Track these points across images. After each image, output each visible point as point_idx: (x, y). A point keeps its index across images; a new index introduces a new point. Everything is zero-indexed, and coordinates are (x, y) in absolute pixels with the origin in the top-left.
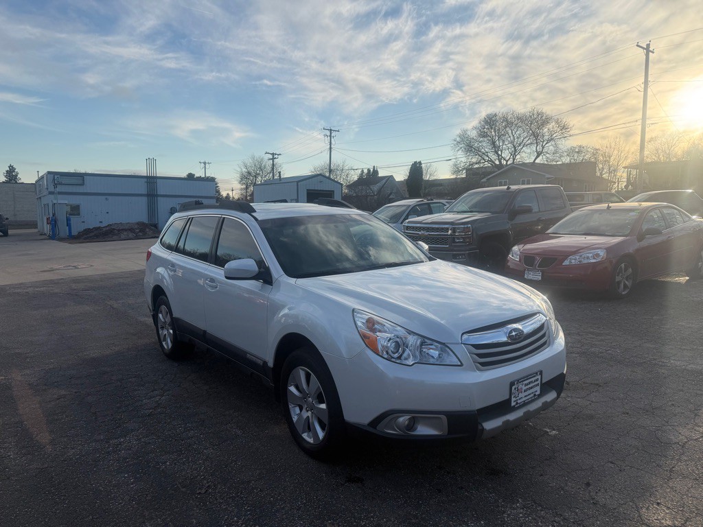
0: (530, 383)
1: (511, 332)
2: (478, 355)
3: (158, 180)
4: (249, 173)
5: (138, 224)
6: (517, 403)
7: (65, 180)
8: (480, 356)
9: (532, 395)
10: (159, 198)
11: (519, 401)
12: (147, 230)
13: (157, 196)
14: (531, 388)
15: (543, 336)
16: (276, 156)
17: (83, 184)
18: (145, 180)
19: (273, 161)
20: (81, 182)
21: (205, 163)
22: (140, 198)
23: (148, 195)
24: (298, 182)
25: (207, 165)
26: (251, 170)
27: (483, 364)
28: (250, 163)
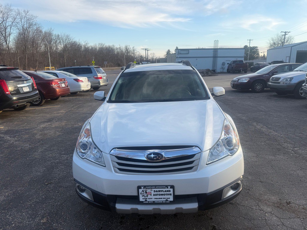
0: (160, 191)
1: (150, 154)
2: (117, 163)
3: (218, 50)
4: (274, 43)
5: (206, 70)
6: (146, 201)
7: (182, 52)
8: (119, 164)
9: (165, 200)
10: (218, 58)
11: (148, 200)
12: (209, 72)
13: (217, 57)
14: (162, 195)
15: (191, 162)
16: (287, 33)
17: (188, 54)
18: (213, 50)
19: (285, 36)
20: (187, 53)
21: (250, 40)
22: (210, 58)
23: (213, 57)
24: (292, 47)
25: (251, 41)
26: (275, 41)
27: (120, 170)
28: (276, 38)
